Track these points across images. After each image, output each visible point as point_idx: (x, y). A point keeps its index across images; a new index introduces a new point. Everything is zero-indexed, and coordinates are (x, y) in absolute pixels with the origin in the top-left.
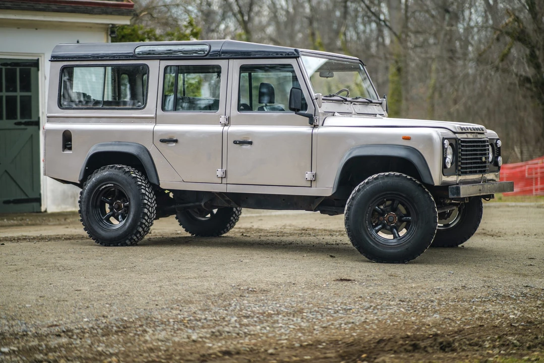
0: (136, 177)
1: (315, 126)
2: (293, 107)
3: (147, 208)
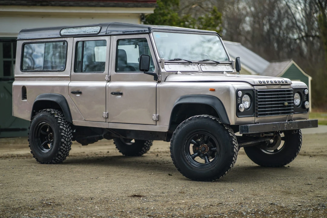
0: (58, 118)
1: (159, 82)
2: (142, 68)
3: (64, 139)
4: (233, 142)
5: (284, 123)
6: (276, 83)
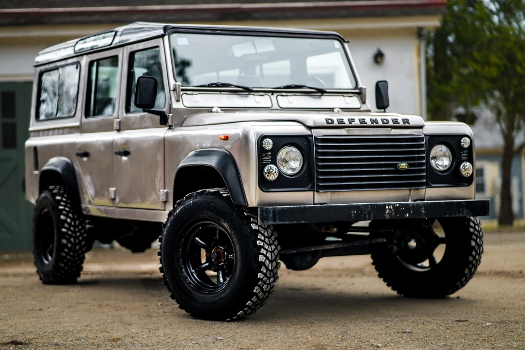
1: (170, 127)
2: (139, 102)
4: (258, 242)
5: (385, 205)
6: (375, 124)
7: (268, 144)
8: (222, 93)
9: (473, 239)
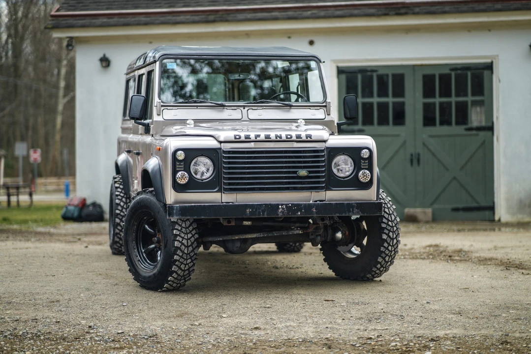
1: (153, 136)
5: (278, 205)
6: (278, 139)
7: (181, 155)
8: (198, 108)
9: (385, 233)
